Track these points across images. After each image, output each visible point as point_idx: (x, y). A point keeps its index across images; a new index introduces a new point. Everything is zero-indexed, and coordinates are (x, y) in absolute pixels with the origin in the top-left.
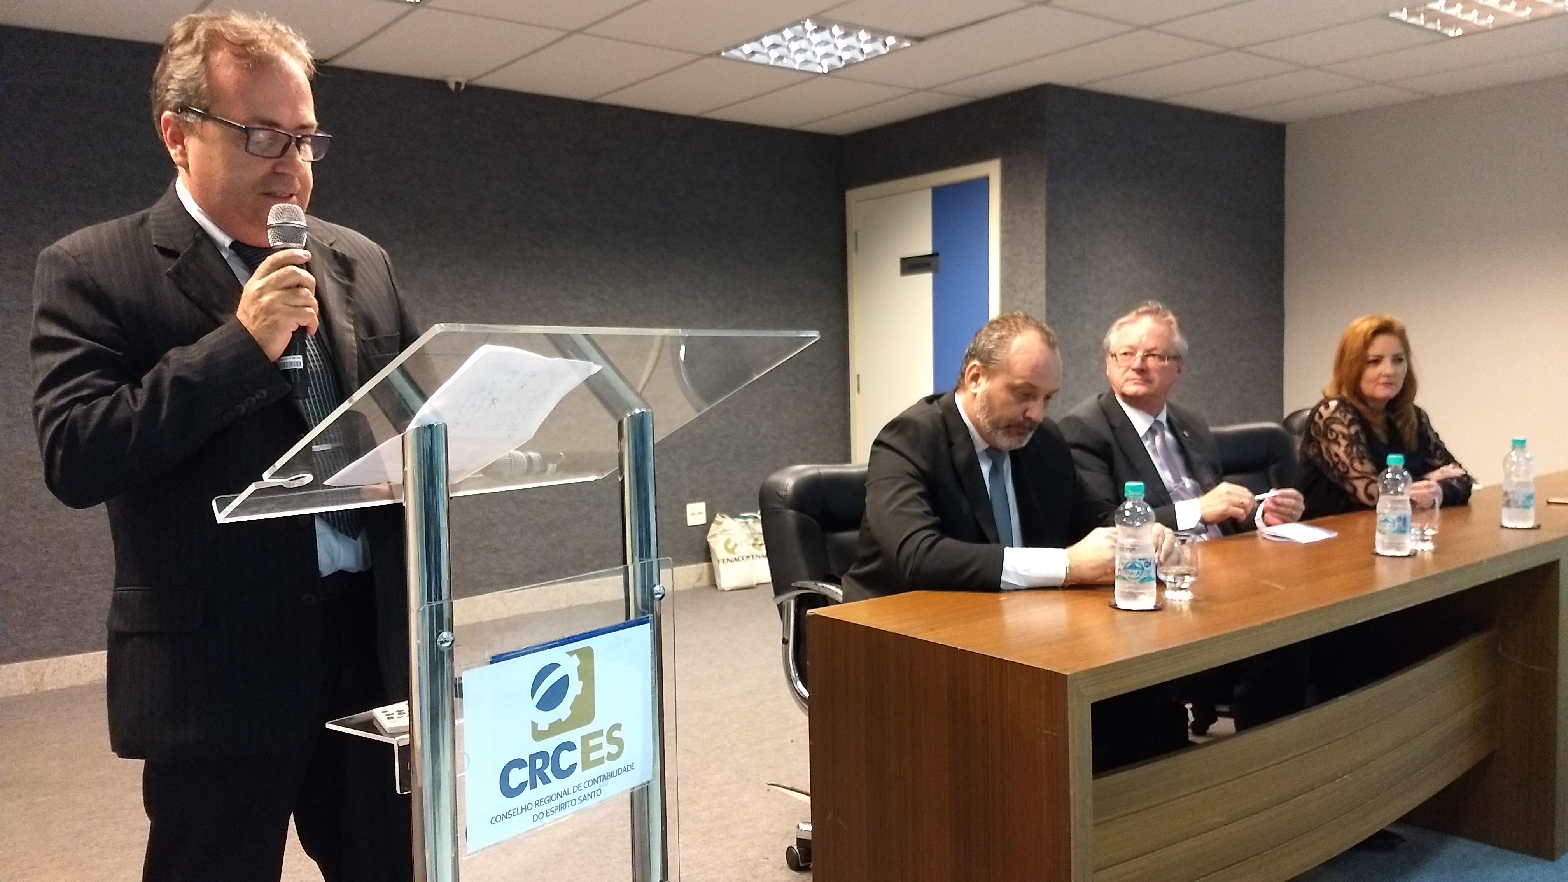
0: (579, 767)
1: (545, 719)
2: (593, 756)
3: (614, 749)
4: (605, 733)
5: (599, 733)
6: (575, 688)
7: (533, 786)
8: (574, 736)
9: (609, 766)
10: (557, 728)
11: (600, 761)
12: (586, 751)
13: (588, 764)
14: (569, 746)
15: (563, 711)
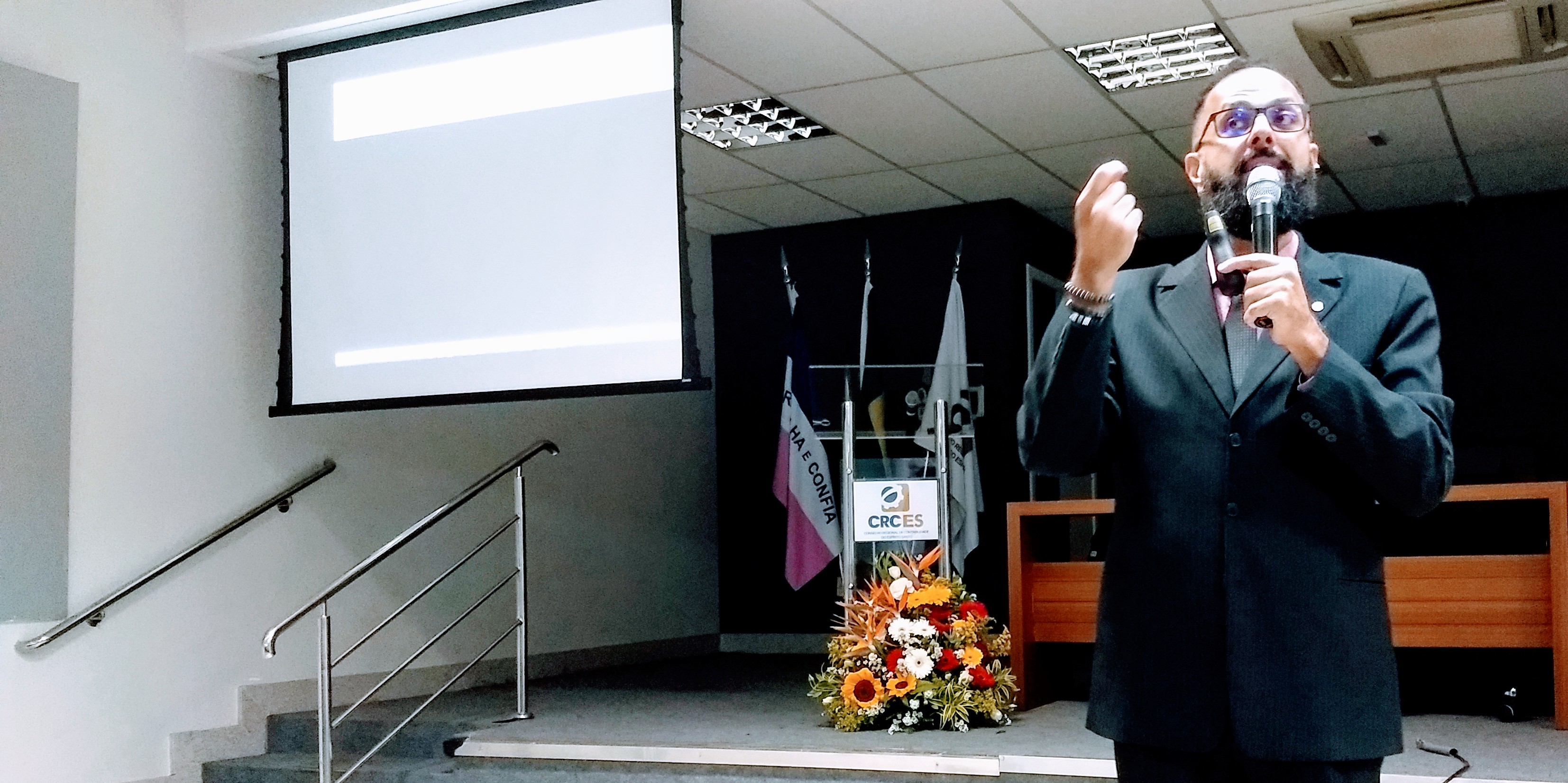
0: (902, 526)
1: (887, 505)
2: (908, 523)
4: (914, 516)
5: (912, 516)
6: (900, 497)
7: (882, 526)
8: (901, 514)
9: (915, 528)
10: (892, 509)
11: (911, 526)
12: (905, 521)
13: (906, 526)
14: (898, 517)
15: (895, 504)
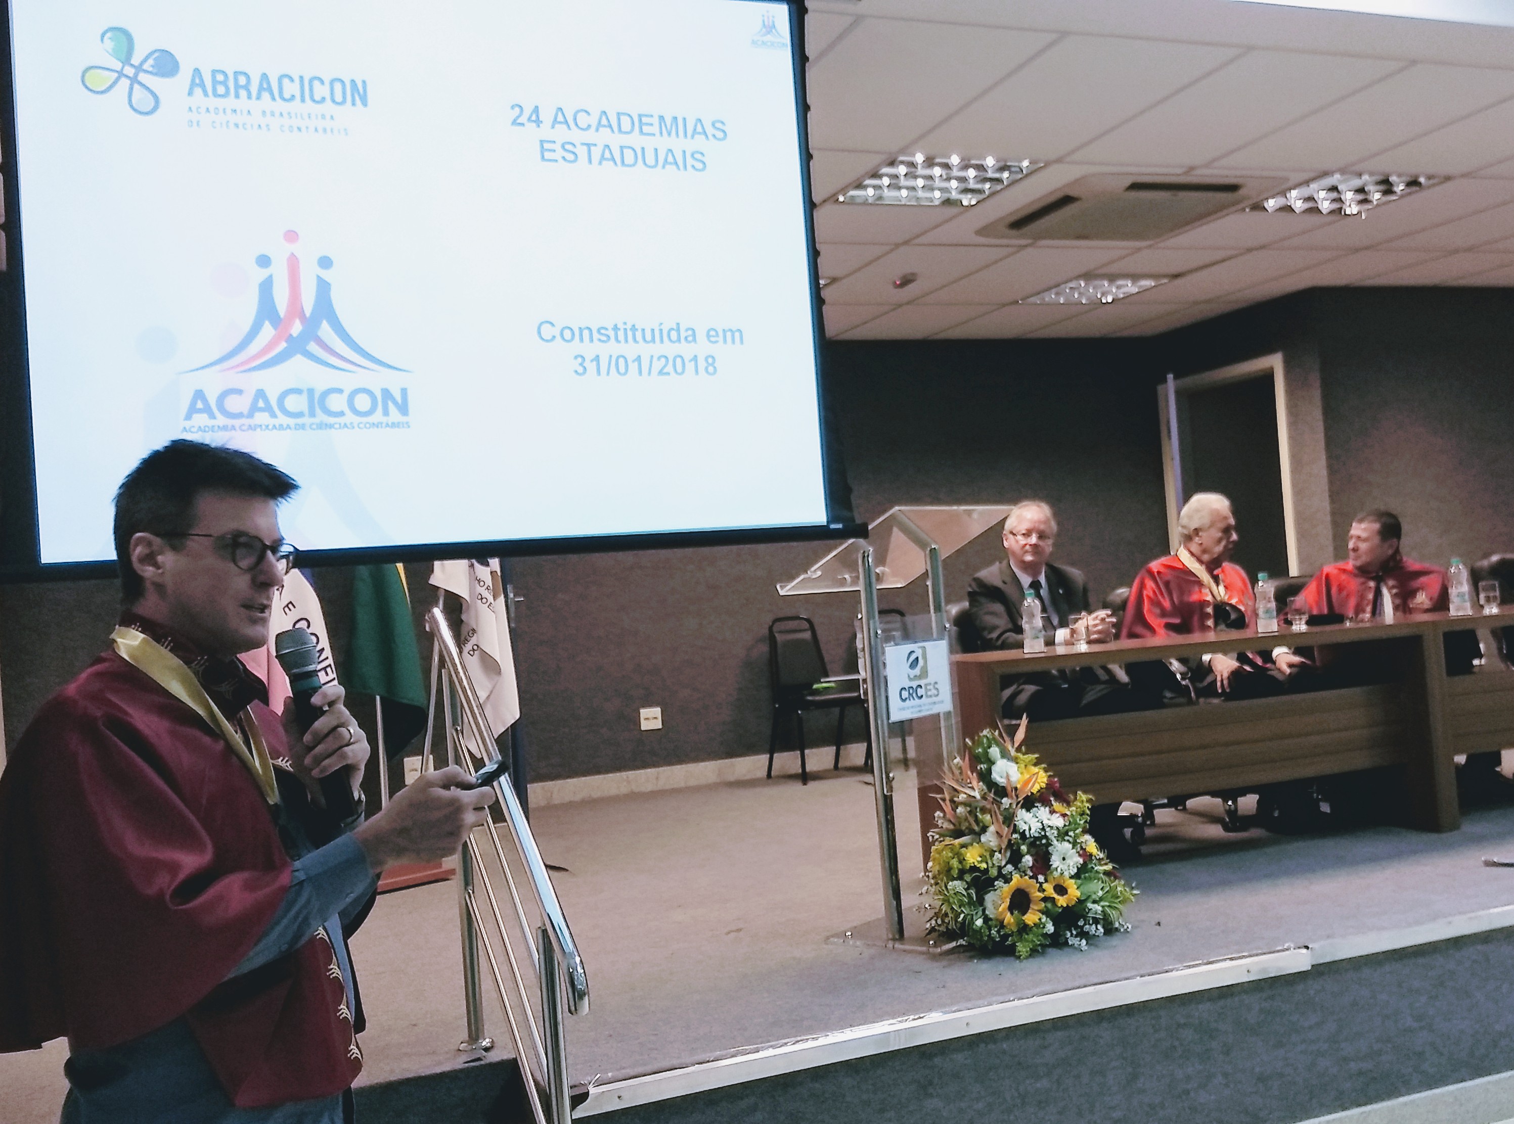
0: (924, 697)
1: (912, 673)
2: (929, 693)
3: (936, 692)
4: (932, 684)
5: (930, 684)
6: (922, 661)
7: (909, 699)
8: (922, 682)
9: (934, 699)
10: (916, 677)
11: (931, 696)
12: (927, 691)
13: (927, 696)
14: (920, 686)
15: (917, 671)
